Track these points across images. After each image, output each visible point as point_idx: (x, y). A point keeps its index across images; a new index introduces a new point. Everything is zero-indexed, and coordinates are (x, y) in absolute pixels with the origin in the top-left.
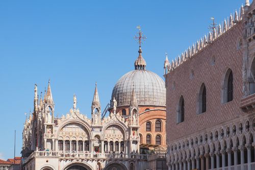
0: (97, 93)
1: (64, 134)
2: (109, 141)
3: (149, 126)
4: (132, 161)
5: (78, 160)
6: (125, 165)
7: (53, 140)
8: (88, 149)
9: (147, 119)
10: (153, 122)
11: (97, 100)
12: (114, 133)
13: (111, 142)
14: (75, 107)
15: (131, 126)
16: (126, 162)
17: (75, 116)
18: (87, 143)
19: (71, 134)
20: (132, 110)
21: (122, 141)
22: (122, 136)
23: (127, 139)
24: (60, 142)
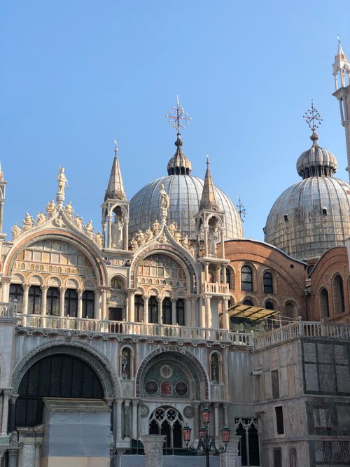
0: (117, 170)
1: (28, 268)
2: (148, 294)
4: (216, 347)
5: (69, 339)
6: (199, 359)
8: (90, 312)
11: (119, 186)
12: (161, 274)
13: (153, 300)
14: (63, 197)
15: (207, 258)
16: (201, 350)
17: (61, 222)
18: (90, 297)
19: (46, 269)
20: (208, 219)
21: (181, 297)
22: (181, 285)
23: (195, 293)
24: (14, 291)
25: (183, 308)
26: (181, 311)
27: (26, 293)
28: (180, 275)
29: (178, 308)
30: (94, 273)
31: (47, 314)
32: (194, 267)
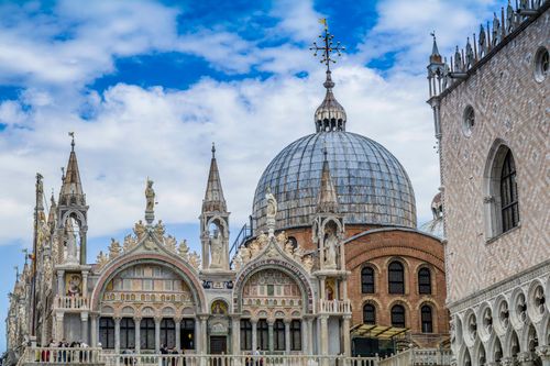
1: (118, 299)
2: (254, 317)
3: (368, 279)
7: (84, 317)
9: (363, 258)
10: (381, 267)
12: (271, 293)
13: (263, 323)
15: (322, 271)
17: (152, 245)
18: (189, 325)
19: (138, 299)
20: (324, 224)
21: (296, 317)
22: (296, 304)
23: (311, 312)
24: (104, 324)
25: (299, 330)
26: (297, 334)
27: (117, 327)
28: (294, 292)
29: (292, 330)
30: (192, 297)
31: (142, 348)
32: (309, 282)
